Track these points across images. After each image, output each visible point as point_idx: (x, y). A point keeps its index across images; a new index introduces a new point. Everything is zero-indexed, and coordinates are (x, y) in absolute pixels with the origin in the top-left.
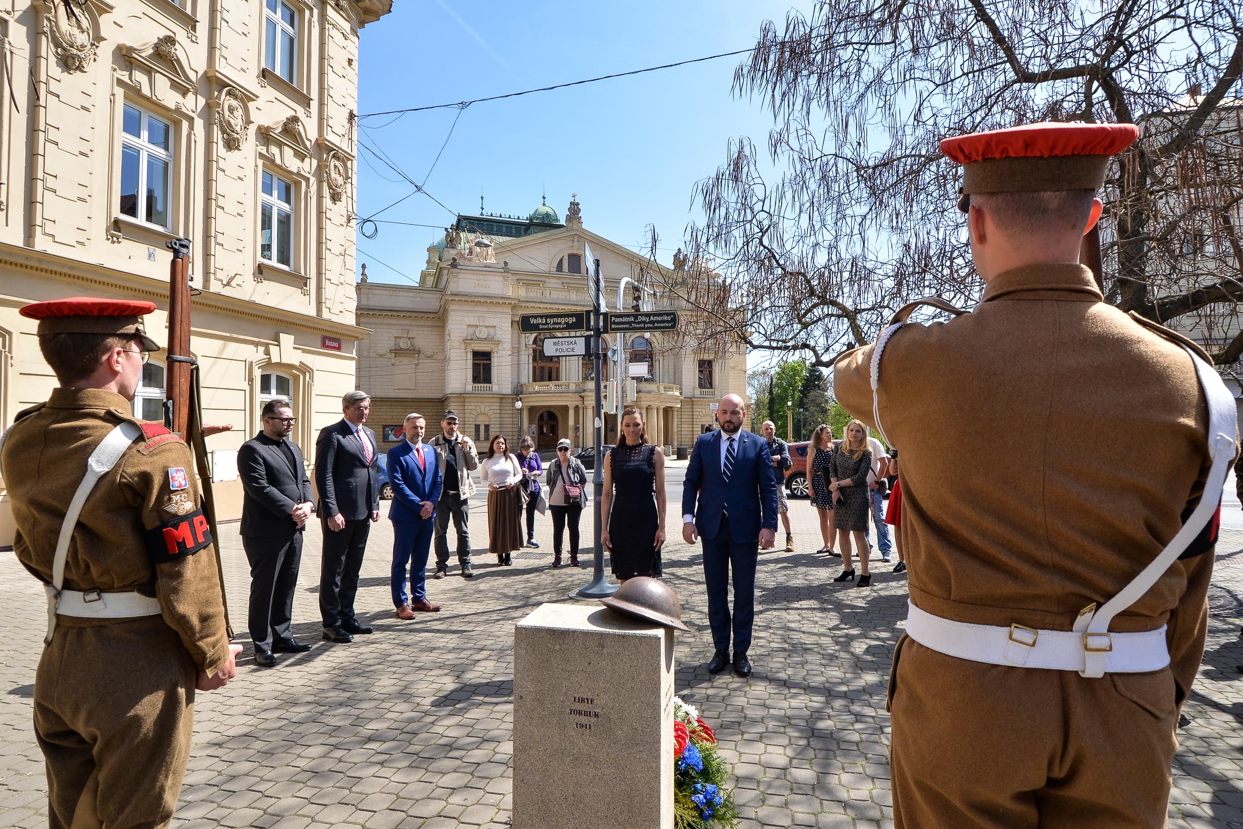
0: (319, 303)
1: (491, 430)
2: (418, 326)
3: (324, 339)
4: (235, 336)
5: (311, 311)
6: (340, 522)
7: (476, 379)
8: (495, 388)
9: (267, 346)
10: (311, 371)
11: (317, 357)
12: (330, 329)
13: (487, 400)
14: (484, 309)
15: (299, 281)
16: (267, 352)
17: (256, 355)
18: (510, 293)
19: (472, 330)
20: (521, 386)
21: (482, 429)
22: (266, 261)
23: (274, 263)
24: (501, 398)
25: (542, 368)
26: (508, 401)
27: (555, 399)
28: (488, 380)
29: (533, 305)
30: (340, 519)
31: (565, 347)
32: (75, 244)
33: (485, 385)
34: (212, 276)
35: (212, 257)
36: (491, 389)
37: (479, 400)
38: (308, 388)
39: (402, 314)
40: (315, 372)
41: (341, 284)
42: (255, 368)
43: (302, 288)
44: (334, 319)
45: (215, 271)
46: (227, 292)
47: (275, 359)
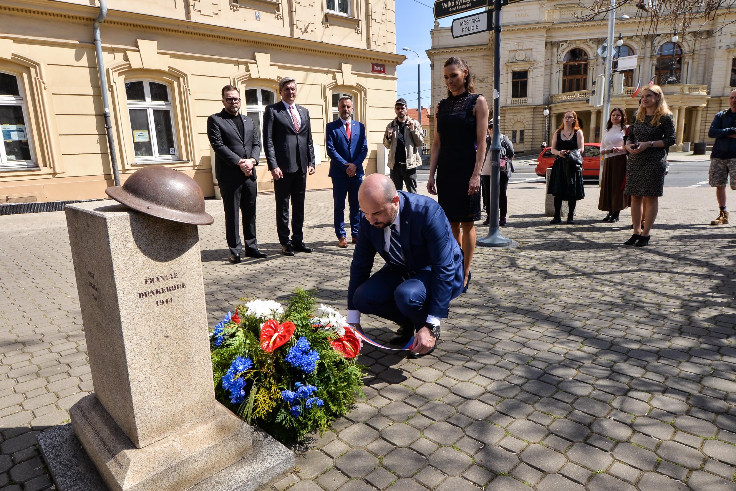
0: (368, 38)
1: (525, 134)
2: (474, 57)
3: (373, 65)
4: (313, 68)
5: (364, 46)
6: (278, 173)
7: (514, 95)
8: (530, 100)
9: (334, 73)
10: (364, 89)
11: (369, 79)
12: (376, 57)
13: (522, 111)
14: (523, 35)
15: (354, 23)
16: (334, 78)
17: (326, 80)
18: (545, 18)
19: (512, 54)
20: (552, 97)
21: (518, 134)
22: (331, 12)
23: (337, 12)
24: (534, 109)
25: (571, 81)
26: (540, 110)
27: (579, 106)
28: (524, 94)
29: (565, 25)
30: (278, 170)
31: (470, 26)
32: (212, 15)
33: (522, 99)
34: (295, 26)
35: (294, 13)
36: (526, 101)
37: (517, 111)
38: (364, 101)
39: (462, 49)
40: (367, 90)
41: (384, 22)
42: (328, 90)
43: (356, 29)
44: (379, 49)
45: (297, 23)
46: (305, 37)
47: (340, 83)
